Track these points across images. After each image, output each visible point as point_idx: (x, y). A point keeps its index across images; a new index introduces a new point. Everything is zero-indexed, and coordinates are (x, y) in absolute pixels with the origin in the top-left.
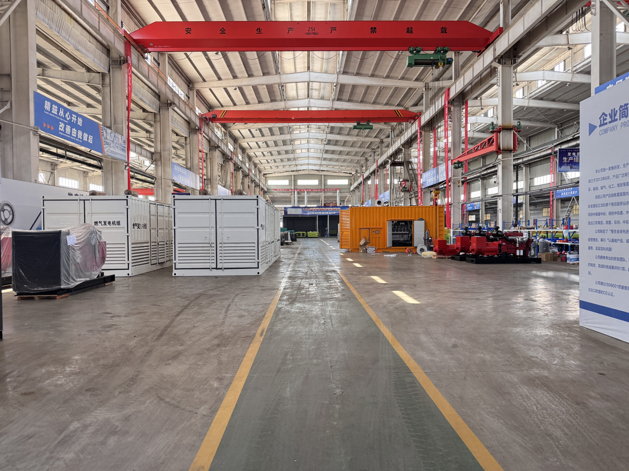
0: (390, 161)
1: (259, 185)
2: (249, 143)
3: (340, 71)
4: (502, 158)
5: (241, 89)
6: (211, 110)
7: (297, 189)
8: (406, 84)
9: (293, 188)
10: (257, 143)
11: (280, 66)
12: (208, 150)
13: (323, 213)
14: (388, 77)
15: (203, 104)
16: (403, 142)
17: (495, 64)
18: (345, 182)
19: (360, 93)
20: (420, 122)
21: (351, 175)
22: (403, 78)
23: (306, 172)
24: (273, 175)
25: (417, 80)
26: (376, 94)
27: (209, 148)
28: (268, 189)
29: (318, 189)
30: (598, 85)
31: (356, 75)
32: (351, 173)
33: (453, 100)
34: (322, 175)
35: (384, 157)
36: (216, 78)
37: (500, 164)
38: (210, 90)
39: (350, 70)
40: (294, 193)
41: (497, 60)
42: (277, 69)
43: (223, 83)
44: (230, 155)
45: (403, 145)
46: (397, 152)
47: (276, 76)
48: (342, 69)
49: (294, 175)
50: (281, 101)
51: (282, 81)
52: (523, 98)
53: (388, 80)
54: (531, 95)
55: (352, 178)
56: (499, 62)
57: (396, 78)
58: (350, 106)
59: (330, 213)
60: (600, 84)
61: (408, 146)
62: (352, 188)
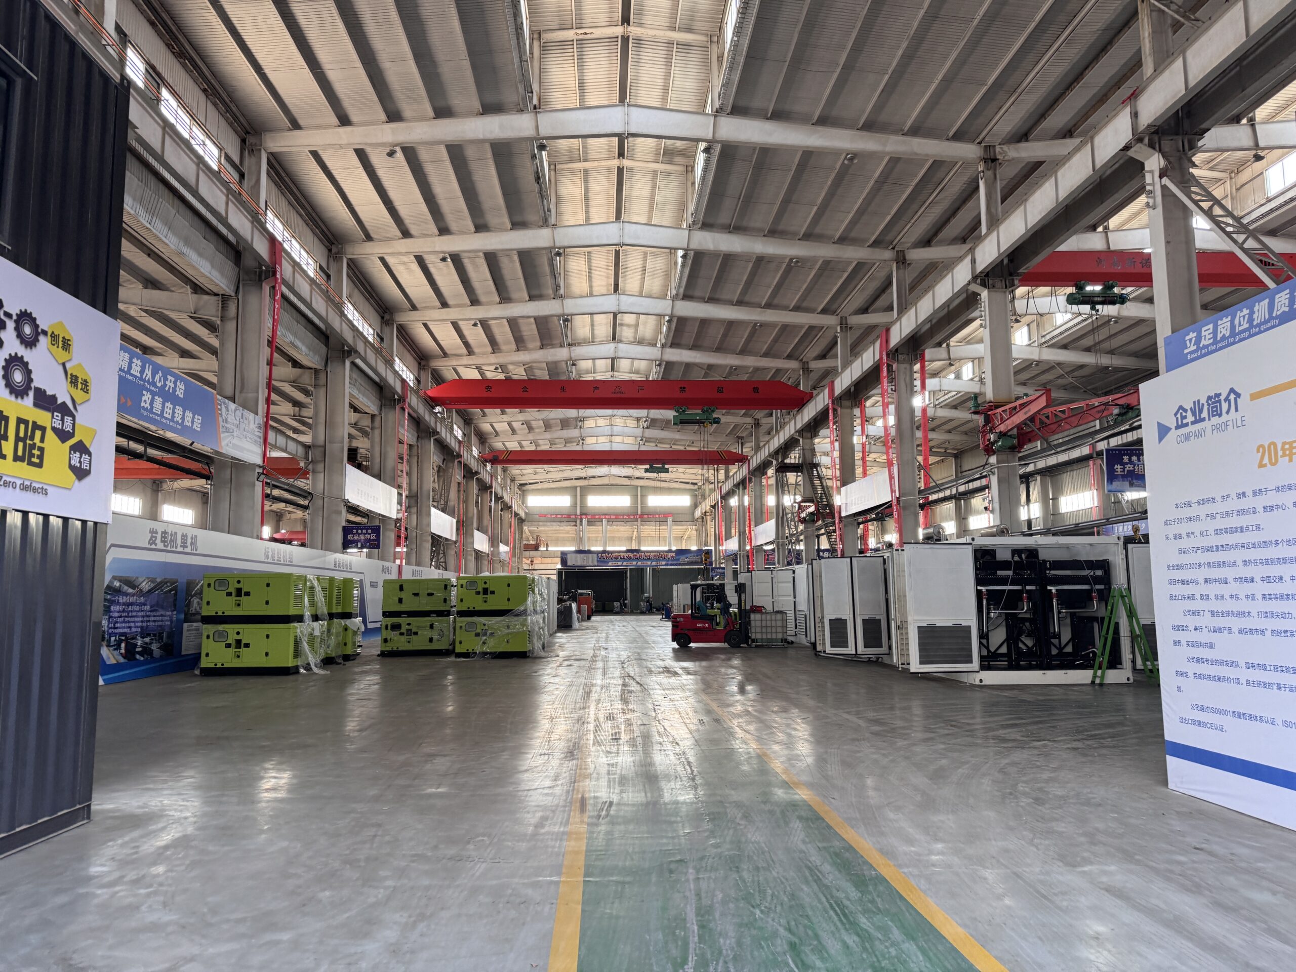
0: (774, 462)
1: (511, 507)
2: (494, 424)
3: (677, 295)
4: (998, 462)
5: (484, 324)
6: (423, 363)
7: (586, 515)
8: (804, 319)
9: (578, 513)
10: (510, 425)
11: (562, 284)
12: (415, 440)
13: (639, 563)
14: (769, 306)
15: (409, 351)
16: (799, 426)
17: (975, 288)
18: (683, 501)
19: (715, 334)
20: (832, 390)
21: (696, 487)
22: (797, 309)
23: (605, 481)
24: (539, 486)
25: (824, 311)
26: (745, 336)
27: (416, 435)
28: (526, 513)
29: (628, 515)
30: (1170, 333)
31: (707, 302)
32: (696, 484)
33: (897, 350)
34: (637, 487)
35: (763, 454)
36: (438, 304)
37: (993, 473)
38: (425, 325)
39: (698, 293)
40: (581, 521)
41: (979, 281)
42: (557, 287)
43: (452, 314)
44: (457, 449)
45: (801, 432)
46: (790, 445)
47: (553, 301)
48: (682, 290)
49: (581, 487)
50: (561, 346)
51: (567, 311)
52: (1029, 345)
53: (769, 311)
54: (1043, 340)
55: (697, 493)
56: (984, 284)
57: (785, 308)
58: (695, 357)
59: (654, 563)
60: (1173, 332)
61: (809, 435)
62: (698, 514)
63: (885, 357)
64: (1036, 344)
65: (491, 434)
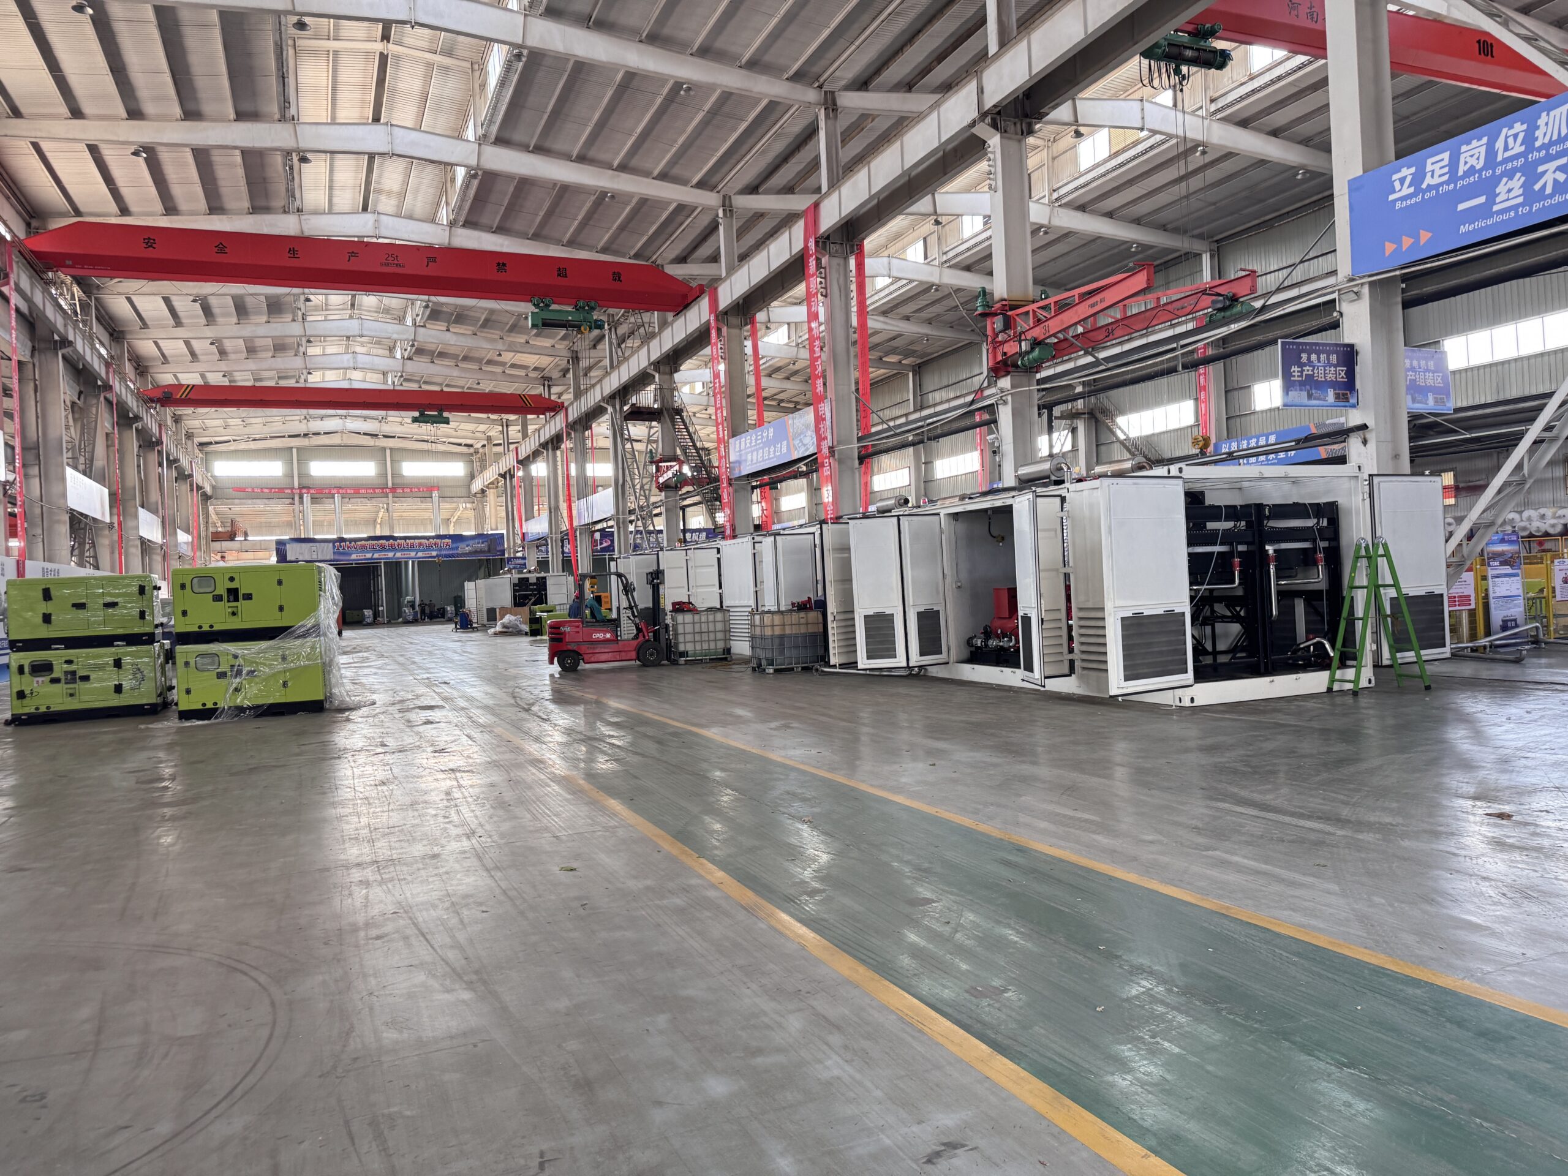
0: (610, 409)
1: (191, 476)
2: (161, 343)
3: (485, 136)
4: (1013, 387)
5: (150, 155)
6: (34, 223)
7: (308, 488)
8: (673, 193)
9: (296, 485)
10: (187, 343)
11: (292, 99)
12: (28, 353)
13: (398, 555)
14: (623, 168)
15: (8, 198)
16: (655, 355)
17: (983, 130)
18: (456, 469)
19: (537, 207)
20: (714, 302)
21: (472, 450)
22: (663, 176)
23: (335, 440)
24: (232, 447)
25: (700, 185)
26: (580, 217)
27: (29, 344)
28: (213, 487)
29: (374, 489)
31: (532, 152)
32: (471, 446)
33: (828, 238)
34: (384, 449)
35: (594, 397)
36: (64, 110)
37: (1005, 403)
38: (36, 146)
39: (518, 136)
40: (301, 498)
41: (988, 120)
42: (285, 104)
43: (90, 130)
44: (103, 375)
45: (657, 365)
46: (641, 380)
47: (279, 126)
48: (494, 129)
49: (298, 449)
50: (285, 212)
51: (303, 145)
53: (624, 176)
55: (473, 458)
56: (994, 125)
57: (647, 174)
58: (502, 245)
59: (420, 554)
60: (1364, 172)
61: (667, 369)
62: (476, 486)
63: (812, 244)
64: (936, 263)
65: (154, 359)
